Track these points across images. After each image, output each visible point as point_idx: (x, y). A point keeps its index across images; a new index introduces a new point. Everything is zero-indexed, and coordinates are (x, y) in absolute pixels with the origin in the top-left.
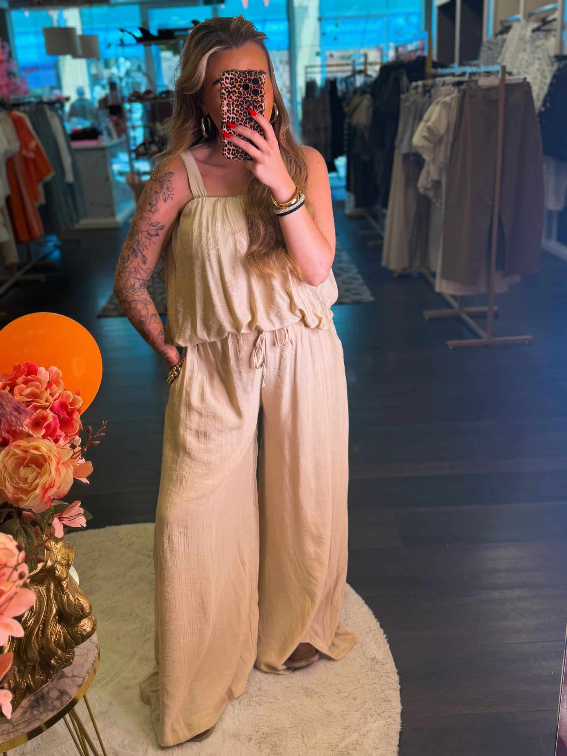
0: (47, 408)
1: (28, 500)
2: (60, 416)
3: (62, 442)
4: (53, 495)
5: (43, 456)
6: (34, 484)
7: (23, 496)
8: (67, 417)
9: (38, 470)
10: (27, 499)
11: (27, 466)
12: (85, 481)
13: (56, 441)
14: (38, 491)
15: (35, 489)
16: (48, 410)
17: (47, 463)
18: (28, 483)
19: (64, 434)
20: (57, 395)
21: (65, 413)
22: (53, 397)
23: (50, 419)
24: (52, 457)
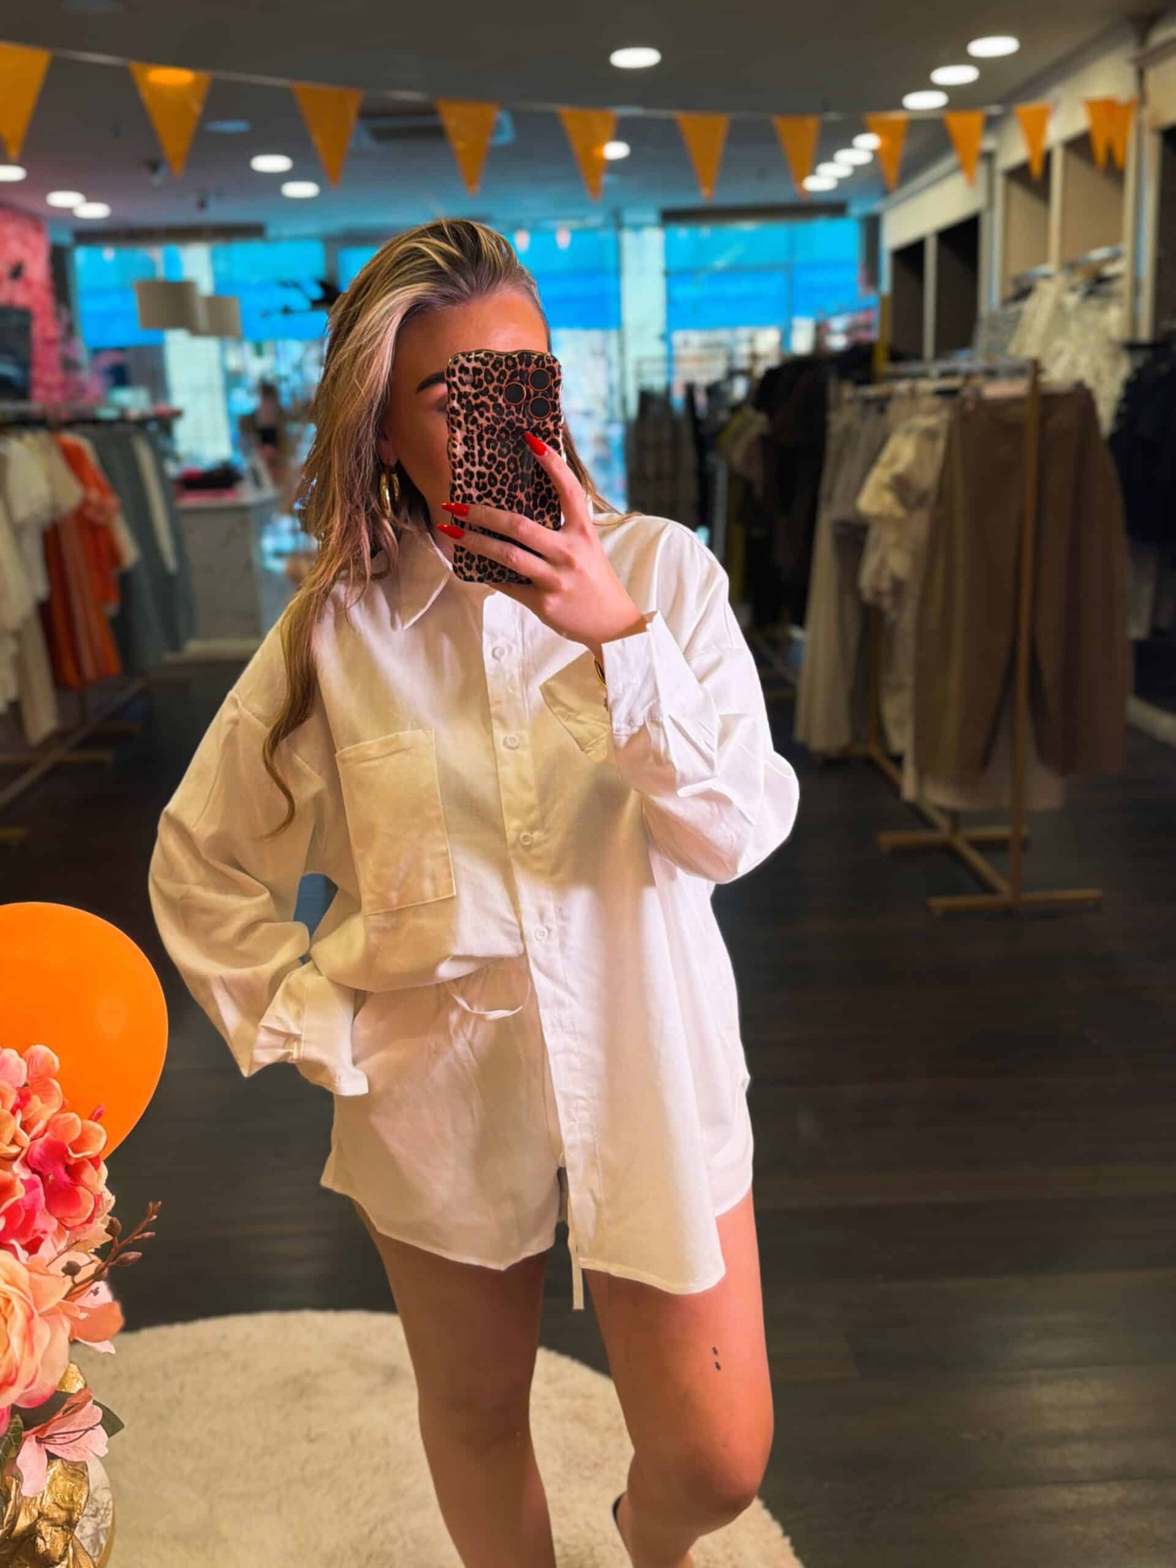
0: (14, 1158)
2: (47, 1176)
3: (47, 1250)
4: (17, 1401)
8: (66, 1178)
12: (104, 1346)
13: (33, 1247)
16: (16, 1167)
19: (55, 1222)
20: (40, 1126)
21: (62, 1170)
22: (28, 1133)
23: (20, 1193)
24: (15, 1301)
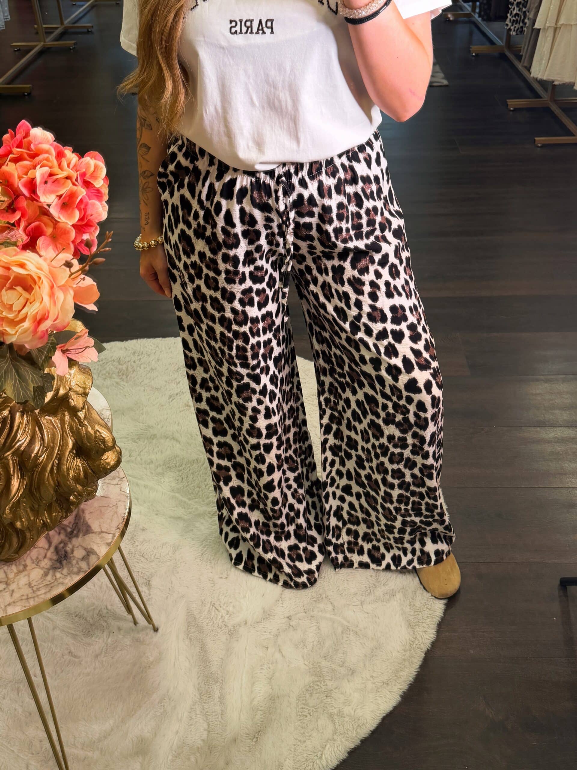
1: (15, 334)
4: (50, 327)
5: (31, 276)
6: (21, 313)
7: (8, 329)
9: (25, 294)
10: (13, 332)
11: (11, 288)
12: (92, 307)
14: (27, 324)
15: (23, 320)
17: (37, 287)
18: (15, 311)
24: (43, 278)
